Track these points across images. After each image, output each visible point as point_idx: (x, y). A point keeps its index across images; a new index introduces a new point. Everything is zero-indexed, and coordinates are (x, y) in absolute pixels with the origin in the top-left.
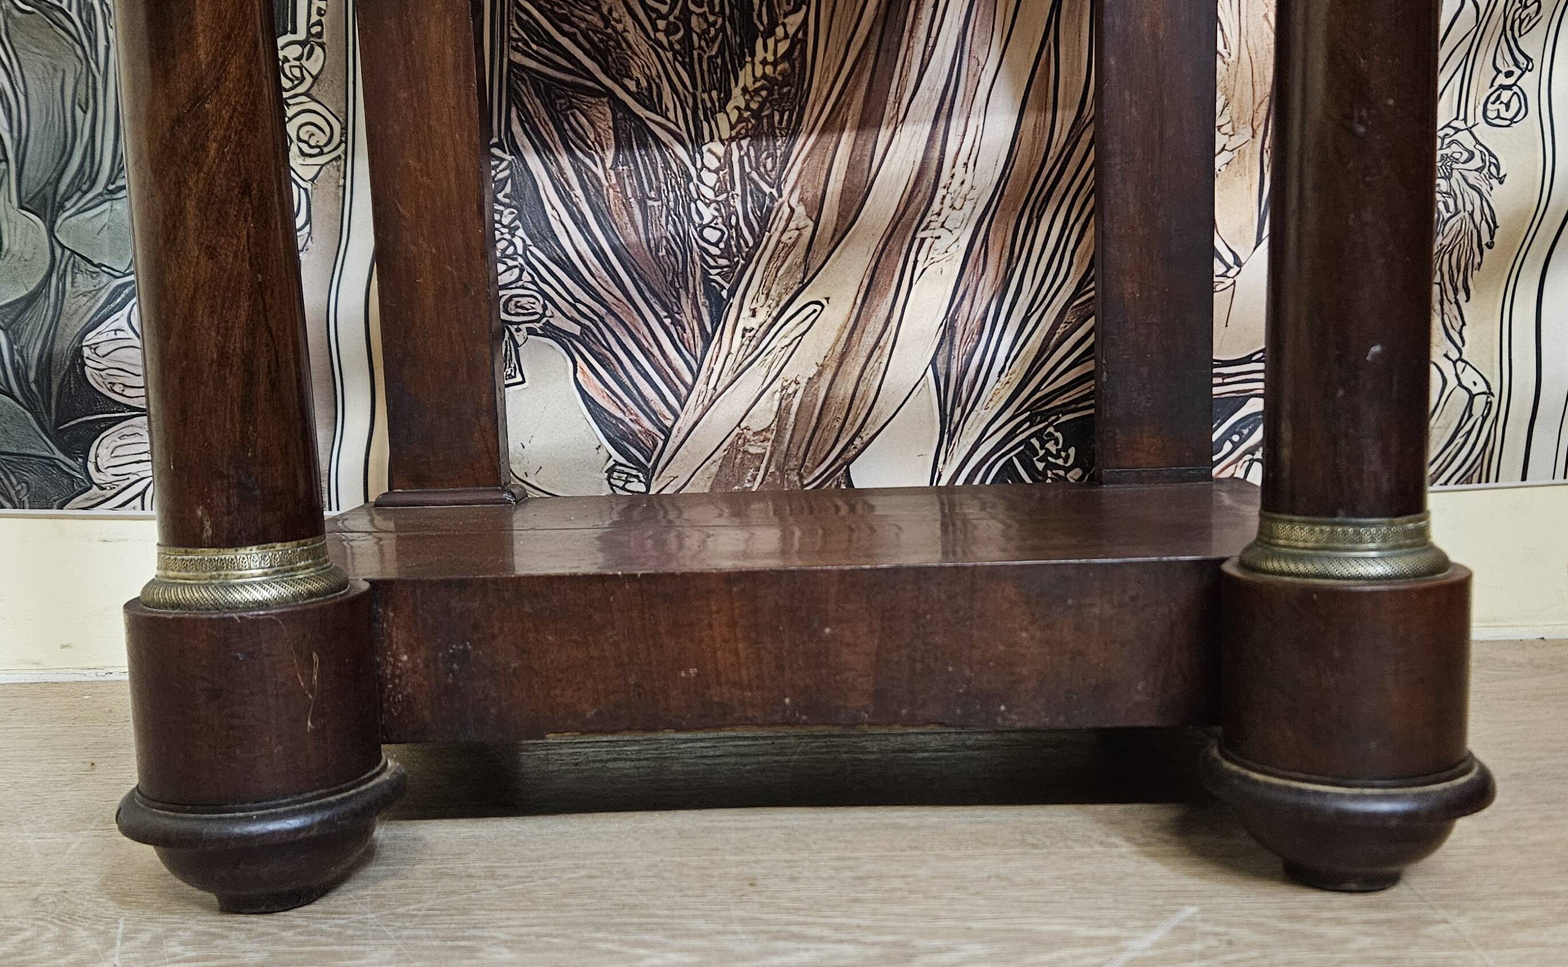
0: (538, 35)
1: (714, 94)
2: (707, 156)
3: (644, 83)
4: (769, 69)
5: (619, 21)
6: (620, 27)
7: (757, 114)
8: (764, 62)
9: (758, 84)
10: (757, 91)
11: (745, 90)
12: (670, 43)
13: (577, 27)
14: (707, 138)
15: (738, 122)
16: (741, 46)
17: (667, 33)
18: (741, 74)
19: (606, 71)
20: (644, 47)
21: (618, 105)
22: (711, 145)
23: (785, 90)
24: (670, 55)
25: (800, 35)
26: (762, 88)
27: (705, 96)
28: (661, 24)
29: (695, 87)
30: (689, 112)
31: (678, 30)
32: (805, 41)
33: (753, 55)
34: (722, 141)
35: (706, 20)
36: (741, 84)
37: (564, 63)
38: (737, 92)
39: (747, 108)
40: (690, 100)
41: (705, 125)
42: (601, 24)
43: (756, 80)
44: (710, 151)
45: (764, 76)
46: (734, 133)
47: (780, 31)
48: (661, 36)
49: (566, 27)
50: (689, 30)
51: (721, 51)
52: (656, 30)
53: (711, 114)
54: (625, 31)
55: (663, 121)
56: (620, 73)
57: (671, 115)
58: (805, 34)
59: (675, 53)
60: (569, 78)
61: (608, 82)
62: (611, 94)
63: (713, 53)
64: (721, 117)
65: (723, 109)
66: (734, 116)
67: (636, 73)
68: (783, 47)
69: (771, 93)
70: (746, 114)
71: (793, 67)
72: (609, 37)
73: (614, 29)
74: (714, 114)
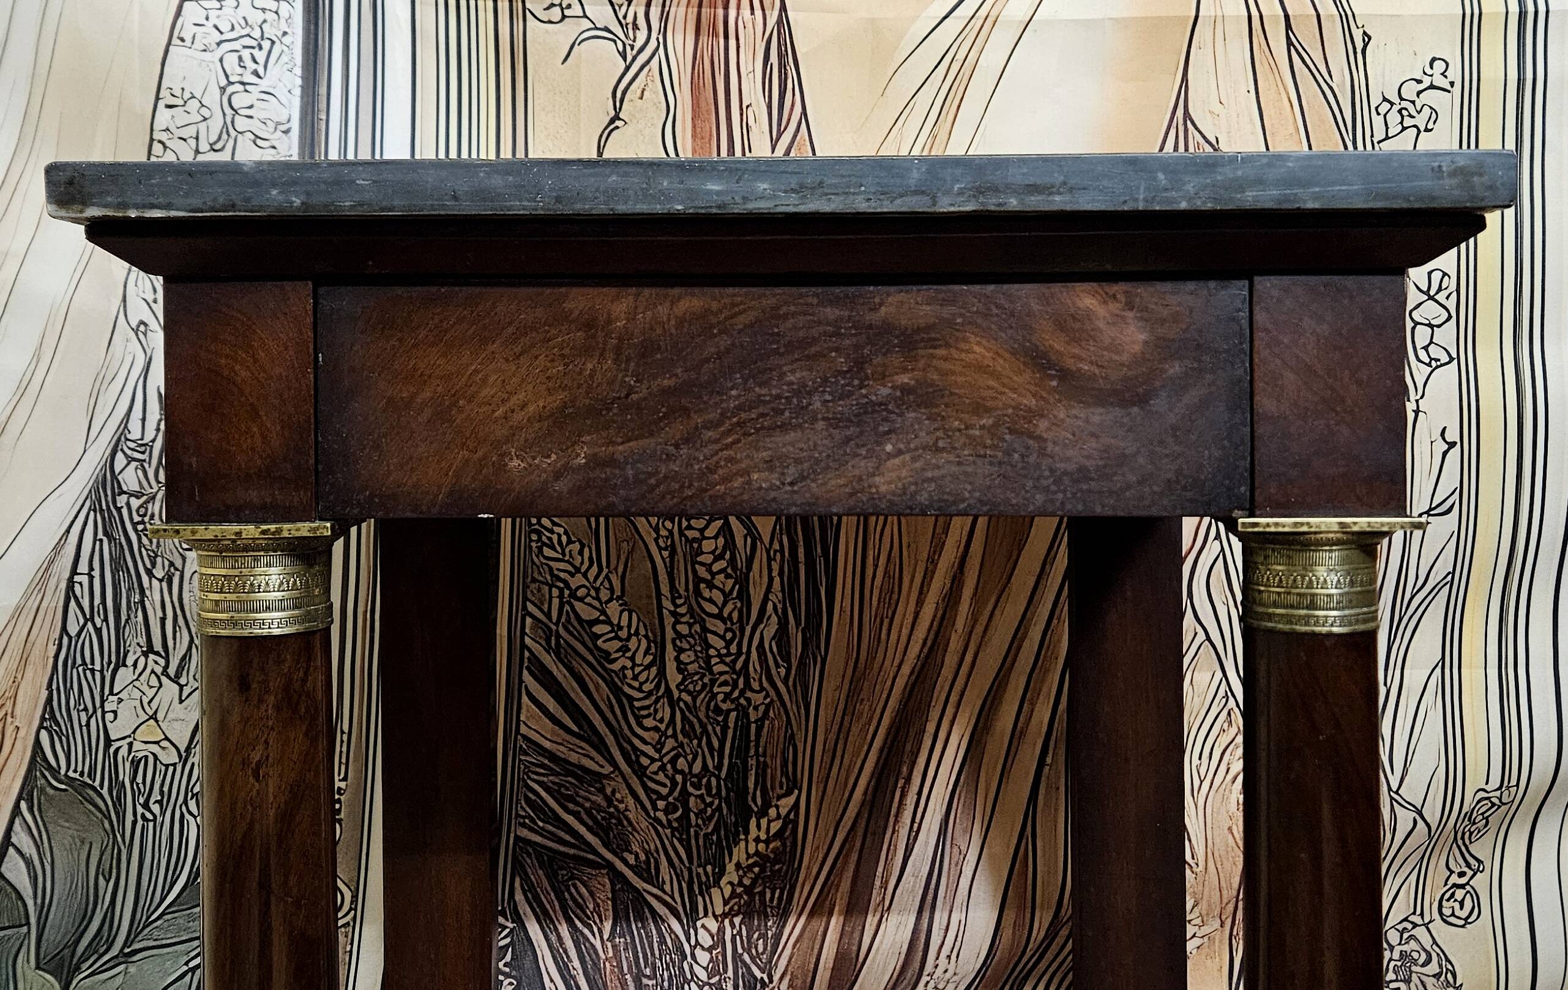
0: (545, 814)
1: (709, 868)
2: (701, 931)
3: (643, 857)
4: (761, 847)
5: (621, 802)
6: (622, 806)
7: (749, 890)
8: (757, 840)
9: (751, 861)
10: (750, 867)
11: (738, 866)
12: (669, 821)
13: (582, 806)
14: (701, 914)
15: (731, 897)
16: (736, 825)
17: (666, 812)
18: (735, 851)
19: (606, 845)
20: (644, 824)
21: (617, 876)
22: (705, 921)
23: (777, 867)
24: (668, 831)
25: (792, 816)
26: (755, 864)
27: (700, 870)
28: (661, 804)
29: (691, 862)
30: (684, 885)
31: (676, 810)
32: (796, 822)
33: (747, 832)
34: (715, 916)
35: (703, 801)
36: (735, 860)
37: (568, 838)
38: (730, 867)
39: (740, 883)
40: (686, 874)
41: (700, 899)
42: (604, 804)
43: (749, 856)
44: (703, 926)
45: (757, 853)
46: (727, 908)
47: (772, 812)
48: (660, 815)
49: (571, 806)
50: (687, 810)
51: (716, 829)
52: (655, 809)
53: (706, 889)
54: (627, 810)
55: (659, 893)
56: (621, 848)
57: (667, 888)
58: (797, 815)
59: (673, 829)
60: (572, 851)
61: (609, 856)
62: (610, 866)
63: (710, 830)
64: (715, 891)
65: (717, 884)
66: (728, 891)
67: (635, 848)
68: (775, 826)
69: (763, 870)
70: (739, 890)
71: (784, 845)
72: (611, 815)
73: (616, 808)
74: (708, 888)
